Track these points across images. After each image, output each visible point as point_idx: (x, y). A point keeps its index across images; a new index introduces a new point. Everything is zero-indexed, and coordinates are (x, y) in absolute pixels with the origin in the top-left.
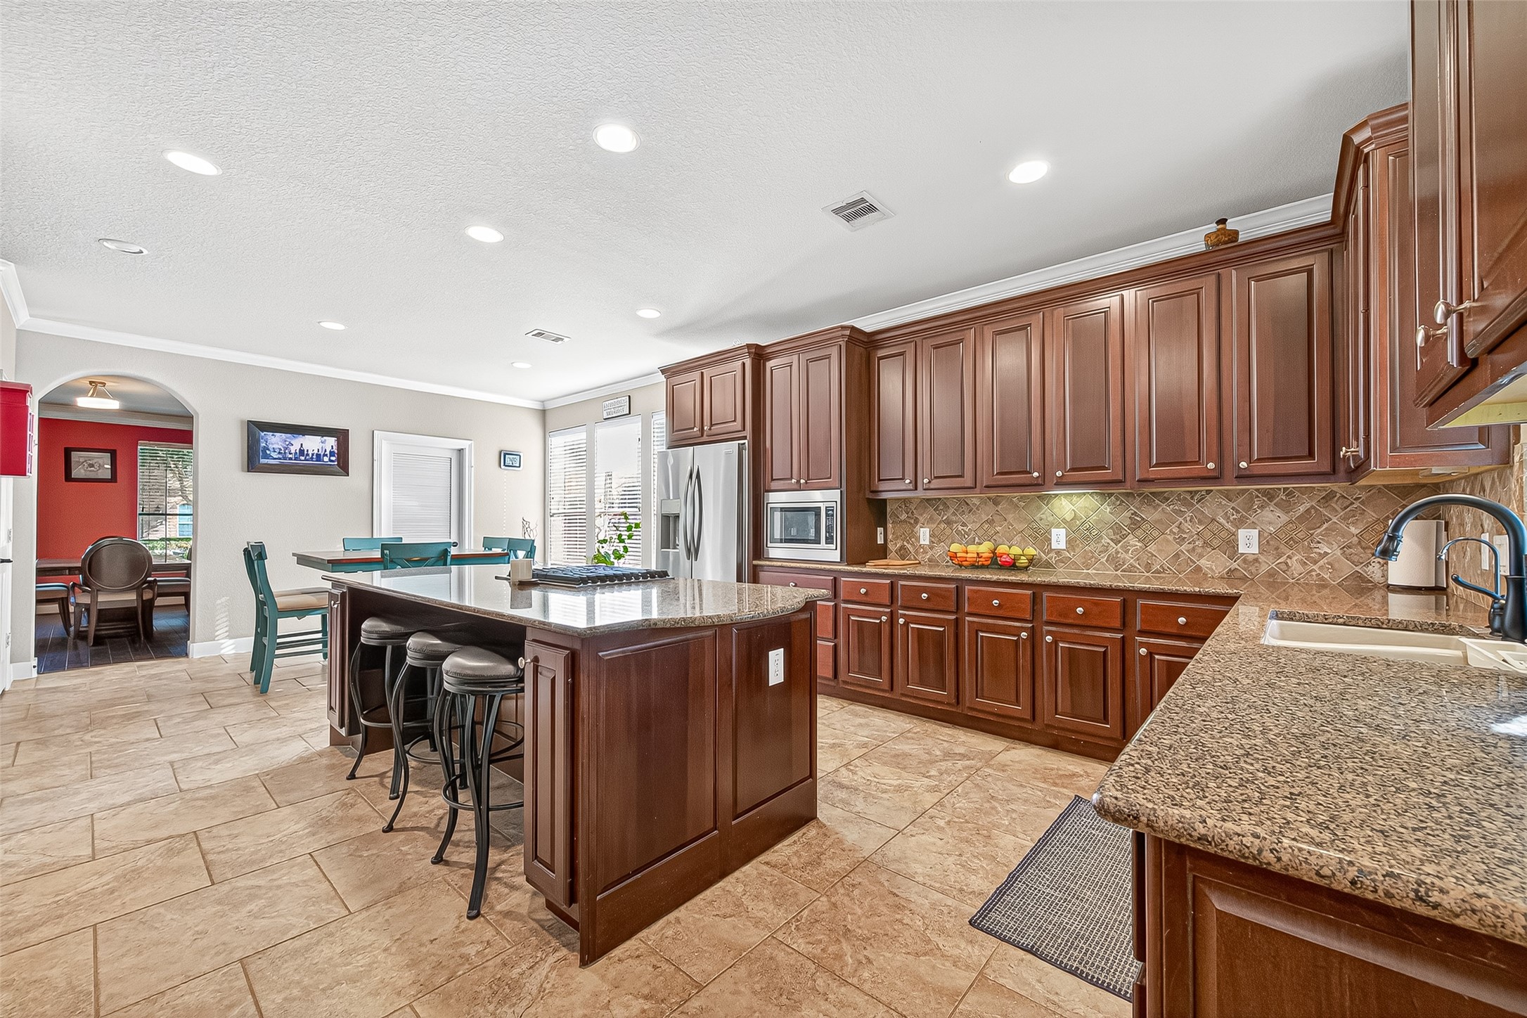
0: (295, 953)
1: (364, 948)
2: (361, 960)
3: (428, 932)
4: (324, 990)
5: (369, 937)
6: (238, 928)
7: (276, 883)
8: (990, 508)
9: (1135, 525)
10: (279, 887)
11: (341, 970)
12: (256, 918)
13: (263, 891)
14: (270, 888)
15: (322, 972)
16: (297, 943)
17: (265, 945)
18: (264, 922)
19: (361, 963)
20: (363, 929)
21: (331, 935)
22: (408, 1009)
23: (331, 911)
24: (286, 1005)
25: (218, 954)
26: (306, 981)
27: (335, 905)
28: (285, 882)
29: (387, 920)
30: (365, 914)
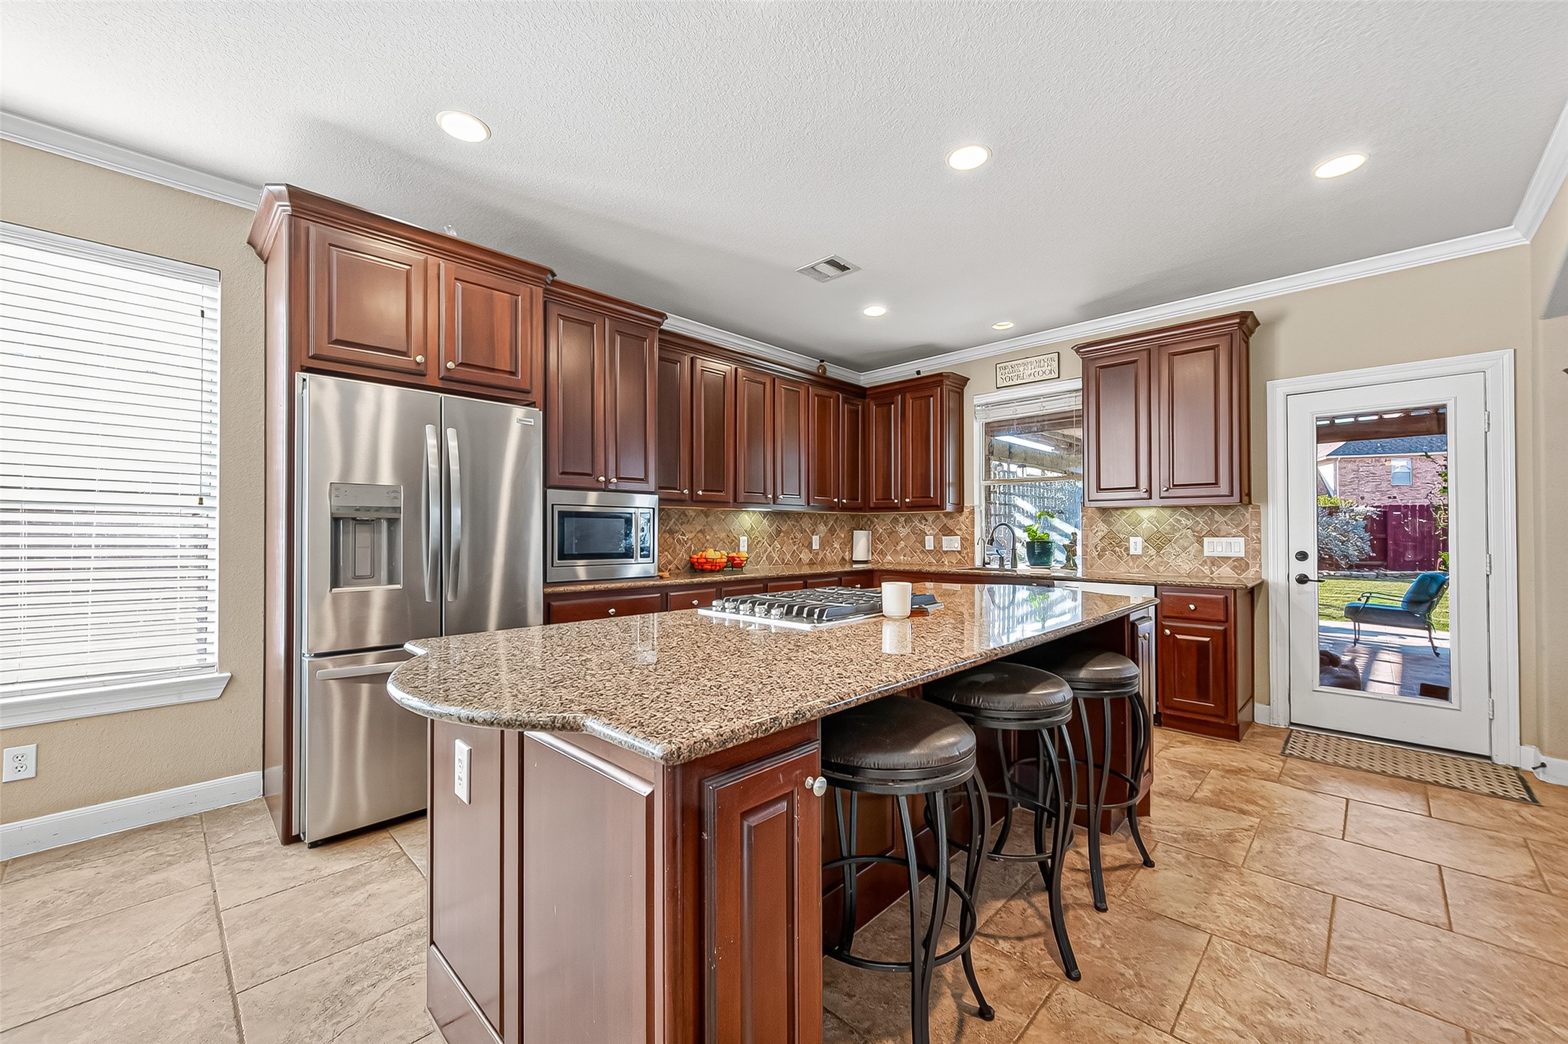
0: (1280, 944)
1: (1231, 907)
2: (1241, 903)
3: (1184, 882)
4: (1281, 908)
5: (1221, 910)
6: (1312, 1008)
7: (1240, 1027)
8: (702, 518)
9: (779, 532)
10: (1242, 1019)
11: (1260, 909)
12: (1289, 1004)
13: (1261, 1029)
14: (1253, 1026)
15: (1271, 917)
16: (1272, 949)
17: (1299, 970)
18: (1285, 992)
19: (1243, 901)
20: (1218, 917)
21: (1243, 933)
22: (1245, 866)
23: (1224, 949)
24: (1310, 920)
25: (1342, 998)
26: (1287, 921)
27: (1214, 951)
28: (1232, 1020)
29: (1196, 908)
30: (1203, 925)
